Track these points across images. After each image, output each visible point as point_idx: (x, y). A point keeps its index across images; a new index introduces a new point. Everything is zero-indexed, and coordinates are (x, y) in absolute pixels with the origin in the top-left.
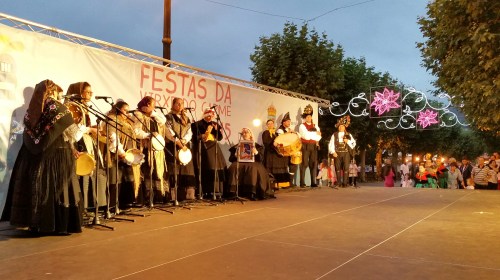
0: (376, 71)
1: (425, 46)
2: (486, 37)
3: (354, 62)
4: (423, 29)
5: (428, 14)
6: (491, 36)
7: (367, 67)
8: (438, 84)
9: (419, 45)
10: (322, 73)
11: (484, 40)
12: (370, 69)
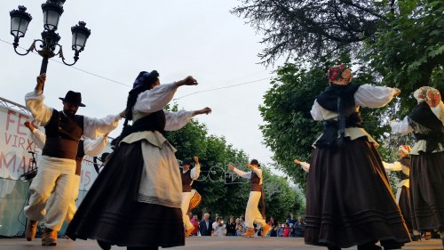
0: (233, 148)
1: (265, 128)
2: (301, 121)
3: (217, 140)
4: (263, 114)
5: (265, 102)
6: (304, 120)
7: (227, 144)
8: (275, 158)
9: (261, 127)
10: (188, 144)
11: (299, 122)
12: (230, 146)
